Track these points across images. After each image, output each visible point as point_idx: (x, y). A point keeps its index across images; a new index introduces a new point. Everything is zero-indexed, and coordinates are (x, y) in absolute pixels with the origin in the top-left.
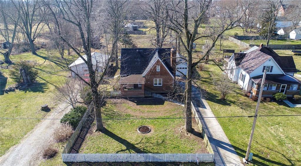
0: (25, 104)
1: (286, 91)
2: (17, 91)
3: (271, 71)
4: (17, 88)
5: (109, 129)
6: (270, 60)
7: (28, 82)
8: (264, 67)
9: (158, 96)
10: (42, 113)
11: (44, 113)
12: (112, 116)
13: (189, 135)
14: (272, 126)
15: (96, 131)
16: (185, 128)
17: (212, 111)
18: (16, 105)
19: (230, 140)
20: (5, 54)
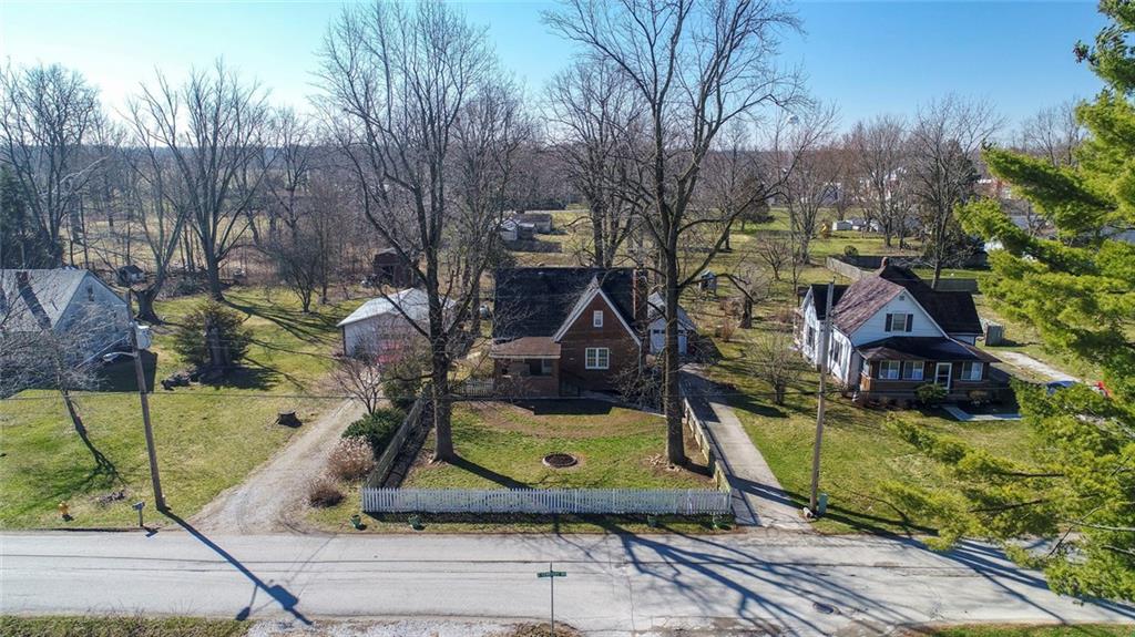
0: (228, 412)
1: (952, 382)
2: (197, 385)
3: (909, 329)
4: (194, 379)
5: (469, 459)
6: (902, 298)
7: (226, 364)
8: (889, 316)
9: (597, 396)
10: (282, 430)
11: (284, 429)
12: (473, 435)
13: (677, 469)
14: (896, 456)
15: (435, 461)
16: (667, 454)
17: (744, 427)
18: (205, 415)
19: (780, 480)
20: (143, 292)
